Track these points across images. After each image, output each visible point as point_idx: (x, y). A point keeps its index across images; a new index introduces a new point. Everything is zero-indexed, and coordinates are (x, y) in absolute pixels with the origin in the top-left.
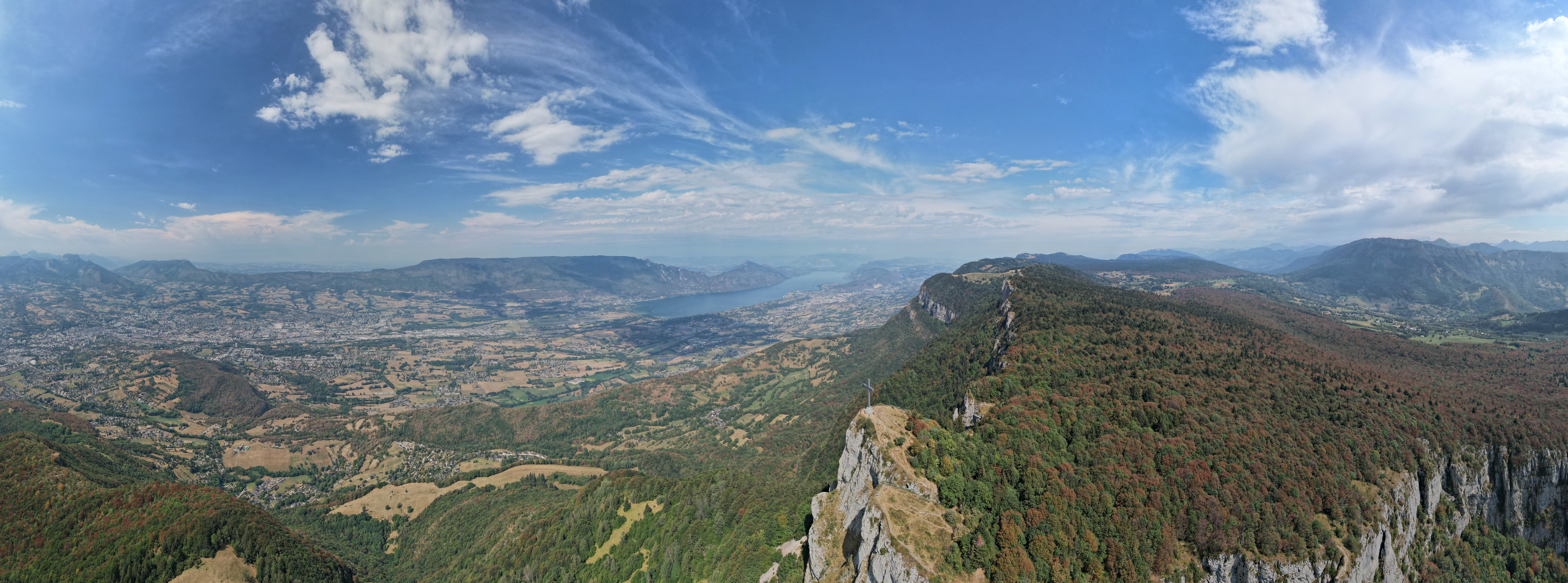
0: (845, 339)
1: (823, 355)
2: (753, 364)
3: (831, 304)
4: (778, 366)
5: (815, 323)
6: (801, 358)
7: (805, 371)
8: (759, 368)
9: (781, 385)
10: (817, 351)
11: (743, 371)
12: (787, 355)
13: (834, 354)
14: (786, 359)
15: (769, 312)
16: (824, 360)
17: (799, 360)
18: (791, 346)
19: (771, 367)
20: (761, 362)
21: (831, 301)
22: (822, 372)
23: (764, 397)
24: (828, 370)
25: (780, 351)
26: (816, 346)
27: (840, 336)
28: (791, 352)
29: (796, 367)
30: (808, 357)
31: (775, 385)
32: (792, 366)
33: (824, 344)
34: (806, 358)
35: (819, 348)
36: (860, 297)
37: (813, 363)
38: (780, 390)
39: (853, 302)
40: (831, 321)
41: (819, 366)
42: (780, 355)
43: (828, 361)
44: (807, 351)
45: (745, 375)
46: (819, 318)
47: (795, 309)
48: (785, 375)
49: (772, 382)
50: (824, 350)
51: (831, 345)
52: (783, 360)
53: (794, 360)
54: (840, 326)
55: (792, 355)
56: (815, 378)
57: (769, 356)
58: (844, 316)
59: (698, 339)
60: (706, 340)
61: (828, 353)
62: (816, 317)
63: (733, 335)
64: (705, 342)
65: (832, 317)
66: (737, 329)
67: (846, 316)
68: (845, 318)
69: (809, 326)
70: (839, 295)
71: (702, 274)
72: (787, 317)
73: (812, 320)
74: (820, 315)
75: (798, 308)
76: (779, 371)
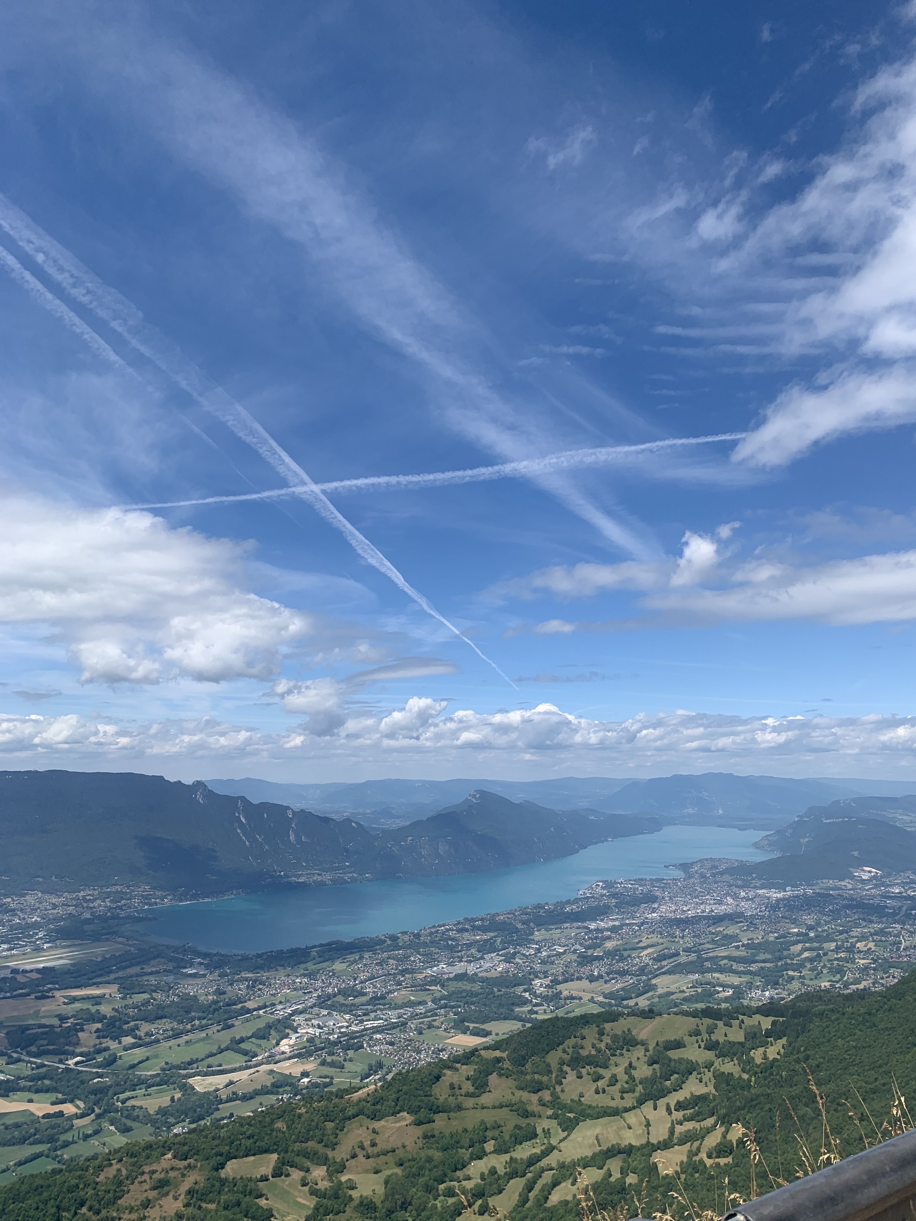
0: (766, 1023)
1: (690, 1069)
2: (468, 1087)
3: (721, 920)
4: (546, 1095)
5: (671, 972)
6: (619, 1071)
7: (632, 1118)
8: (486, 1099)
9: (552, 1160)
10: (674, 1054)
11: (437, 1110)
12: (577, 1062)
13: (730, 1067)
14: (571, 1076)
15: (538, 935)
16: (696, 1087)
17: (614, 1081)
18: (590, 1033)
19: (525, 1095)
20: (493, 1078)
21: (721, 910)
22: (689, 1126)
23: (492, 1202)
24: (710, 1121)
25: (553, 1046)
26: (671, 1036)
27: (750, 1012)
28: (588, 1050)
29: (604, 1101)
30: (643, 1071)
31: (533, 1160)
32: (590, 1098)
33: (697, 1033)
34: (639, 1075)
35: (678, 1045)
37: (664, 1093)
38: (547, 1177)
39: (789, 919)
40: (721, 970)
41: (680, 1106)
42: (553, 1058)
43: (710, 1089)
44: (640, 1052)
45: (440, 1122)
46: (683, 959)
47: (614, 930)
48: (567, 1127)
49: (523, 1152)
50: (695, 1053)
51: (718, 1036)
52: (564, 1075)
53: (598, 1078)
54: (750, 986)
55: (590, 1061)
56: (665, 1145)
57: (520, 1061)
58: (761, 957)
59: (325, 1012)
60: (347, 1017)
61: (709, 1066)
62: (677, 954)
63: (430, 1003)
64: (346, 1024)
65: (724, 958)
66: (443, 986)
67: (769, 956)
68: (764, 961)
69: (654, 982)
70: (743, 894)
71: (353, 824)
72: (590, 952)
73: (664, 963)
74: (687, 950)
75: (621, 927)
76: (550, 1112)
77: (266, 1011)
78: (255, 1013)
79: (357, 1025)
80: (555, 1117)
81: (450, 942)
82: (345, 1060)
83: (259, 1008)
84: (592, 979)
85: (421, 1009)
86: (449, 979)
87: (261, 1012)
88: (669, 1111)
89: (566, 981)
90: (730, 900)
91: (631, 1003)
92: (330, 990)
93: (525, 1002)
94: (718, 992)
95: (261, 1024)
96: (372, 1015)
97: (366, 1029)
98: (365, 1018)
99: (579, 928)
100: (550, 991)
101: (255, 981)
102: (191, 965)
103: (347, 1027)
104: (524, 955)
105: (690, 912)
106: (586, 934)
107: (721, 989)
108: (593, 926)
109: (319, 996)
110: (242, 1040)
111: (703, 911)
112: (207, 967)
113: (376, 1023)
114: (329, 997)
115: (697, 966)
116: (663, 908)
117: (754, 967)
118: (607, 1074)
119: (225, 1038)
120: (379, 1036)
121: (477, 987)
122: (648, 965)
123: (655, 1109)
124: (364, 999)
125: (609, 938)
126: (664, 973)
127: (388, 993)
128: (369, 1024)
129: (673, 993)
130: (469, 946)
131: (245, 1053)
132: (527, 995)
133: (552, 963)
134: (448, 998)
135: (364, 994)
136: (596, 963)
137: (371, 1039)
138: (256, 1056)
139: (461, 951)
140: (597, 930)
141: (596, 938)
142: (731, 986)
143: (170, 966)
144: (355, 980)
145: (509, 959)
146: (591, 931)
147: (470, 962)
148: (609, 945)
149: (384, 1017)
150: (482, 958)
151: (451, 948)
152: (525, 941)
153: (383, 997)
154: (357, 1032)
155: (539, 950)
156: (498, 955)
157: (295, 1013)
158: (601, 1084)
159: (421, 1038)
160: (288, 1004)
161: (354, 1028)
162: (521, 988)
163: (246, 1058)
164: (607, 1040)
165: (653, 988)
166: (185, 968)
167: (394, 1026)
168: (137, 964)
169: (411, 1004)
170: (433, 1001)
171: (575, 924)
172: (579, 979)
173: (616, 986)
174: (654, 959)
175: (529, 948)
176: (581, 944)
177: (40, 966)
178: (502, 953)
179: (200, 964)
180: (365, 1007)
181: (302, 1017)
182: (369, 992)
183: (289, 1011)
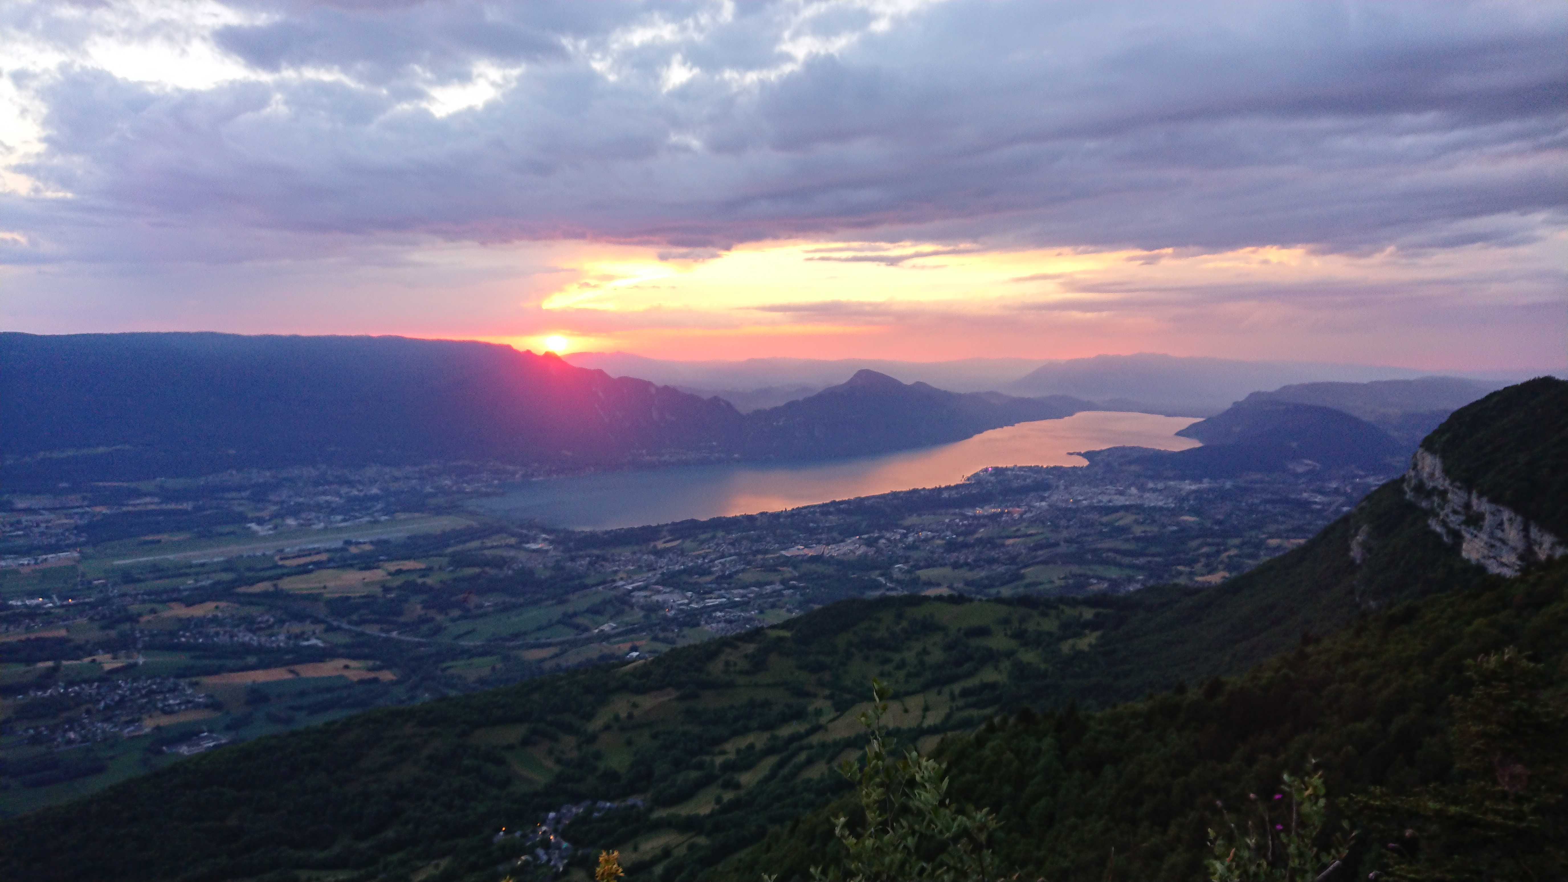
1: (991, 657)
2: (745, 665)
3: (1116, 509)
4: (827, 676)
5: (1045, 562)
6: (910, 656)
7: (911, 702)
8: (761, 677)
9: (815, 739)
10: (974, 642)
12: (866, 644)
13: (1029, 656)
14: (858, 658)
15: (908, 520)
16: (989, 675)
17: (902, 665)
18: (887, 616)
19: (804, 675)
20: (773, 657)
21: (1120, 501)
22: (969, 713)
23: (739, 777)
25: (844, 628)
26: (978, 624)
27: (1076, 602)
28: (881, 633)
30: (937, 656)
31: (794, 739)
33: (1006, 621)
34: (930, 659)
35: (985, 632)
36: (1224, 495)
37: (952, 679)
38: (803, 756)
39: (1193, 511)
40: (1102, 563)
41: (965, 693)
43: (1003, 678)
44: (938, 637)
45: (706, 698)
46: (1063, 548)
47: (993, 517)
48: (841, 708)
49: (788, 730)
50: (999, 642)
52: (850, 657)
53: (887, 661)
55: (881, 644)
57: (805, 641)
58: (1153, 550)
59: (668, 590)
60: (689, 594)
61: (1010, 654)
62: (1056, 544)
63: (778, 584)
64: (686, 601)
65: (1109, 550)
66: (795, 567)
67: (1159, 550)
68: (1154, 555)
69: (1023, 571)
70: (1151, 485)
71: (722, 403)
72: (961, 539)
73: (1040, 553)
74: (1068, 541)
75: (1001, 514)
76: (827, 692)
77: (606, 587)
78: (594, 589)
79: (697, 603)
80: (831, 697)
81: (811, 525)
82: (678, 636)
83: (598, 585)
84: (956, 566)
85: (769, 589)
86: (802, 561)
87: (600, 588)
88: (953, 698)
89: (927, 567)
90: (1133, 490)
91: (993, 591)
92: (676, 568)
93: (877, 586)
94: (1092, 584)
95: (597, 599)
96: (717, 593)
97: (705, 607)
98: (707, 596)
99: (955, 514)
100: (908, 576)
101: (598, 557)
102: (535, 540)
103: (688, 604)
104: (888, 540)
105: (1084, 502)
106: (960, 521)
107: (1095, 581)
108: (970, 513)
109: (663, 574)
110: (575, 614)
111: (1100, 501)
112: (551, 542)
113: (717, 602)
114: (674, 574)
115: (1078, 558)
116: (1055, 498)
117: (1142, 561)
118: (897, 657)
119: (557, 612)
120: (719, 614)
121: (831, 570)
122: (1020, 554)
123: (939, 693)
124: (708, 578)
125: (984, 526)
126: (1038, 563)
127: (737, 572)
128: (710, 602)
129: (1041, 584)
130: (830, 529)
131: (577, 627)
132: (882, 580)
133: (917, 548)
134: (799, 579)
135: (710, 573)
136: (965, 551)
137: (710, 616)
138: (587, 629)
139: (821, 533)
140: (975, 517)
141: (970, 525)
142: (1110, 580)
143: (513, 541)
144: (704, 558)
145: (870, 543)
146: (966, 517)
147: (828, 544)
148: (982, 532)
149: (728, 596)
150: (842, 541)
151: (811, 532)
152: (891, 526)
153: (730, 576)
154: (697, 609)
155: (905, 536)
156: (860, 539)
157: (635, 589)
158: (888, 668)
159: (761, 617)
160: (630, 581)
161: (694, 606)
162: (878, 572)
163: (576, 632)
164: (904, 624)
165: (1022, 577)
166: (528, 542)
167: (734, 605)
168: (479, 538)
169: (760, 584)
170: (783, 582)
171: (951, 511)
172: (943, 565)
173: (980, 574)
174: (1029, 548)
175: (895, 532)
176: (953, 532)
177: (374, 538)
178: (866, 536)
179: (545, 540)
180: (710, 586)
181: (643, 593)
182: (716, 571)
183: (630, 587)
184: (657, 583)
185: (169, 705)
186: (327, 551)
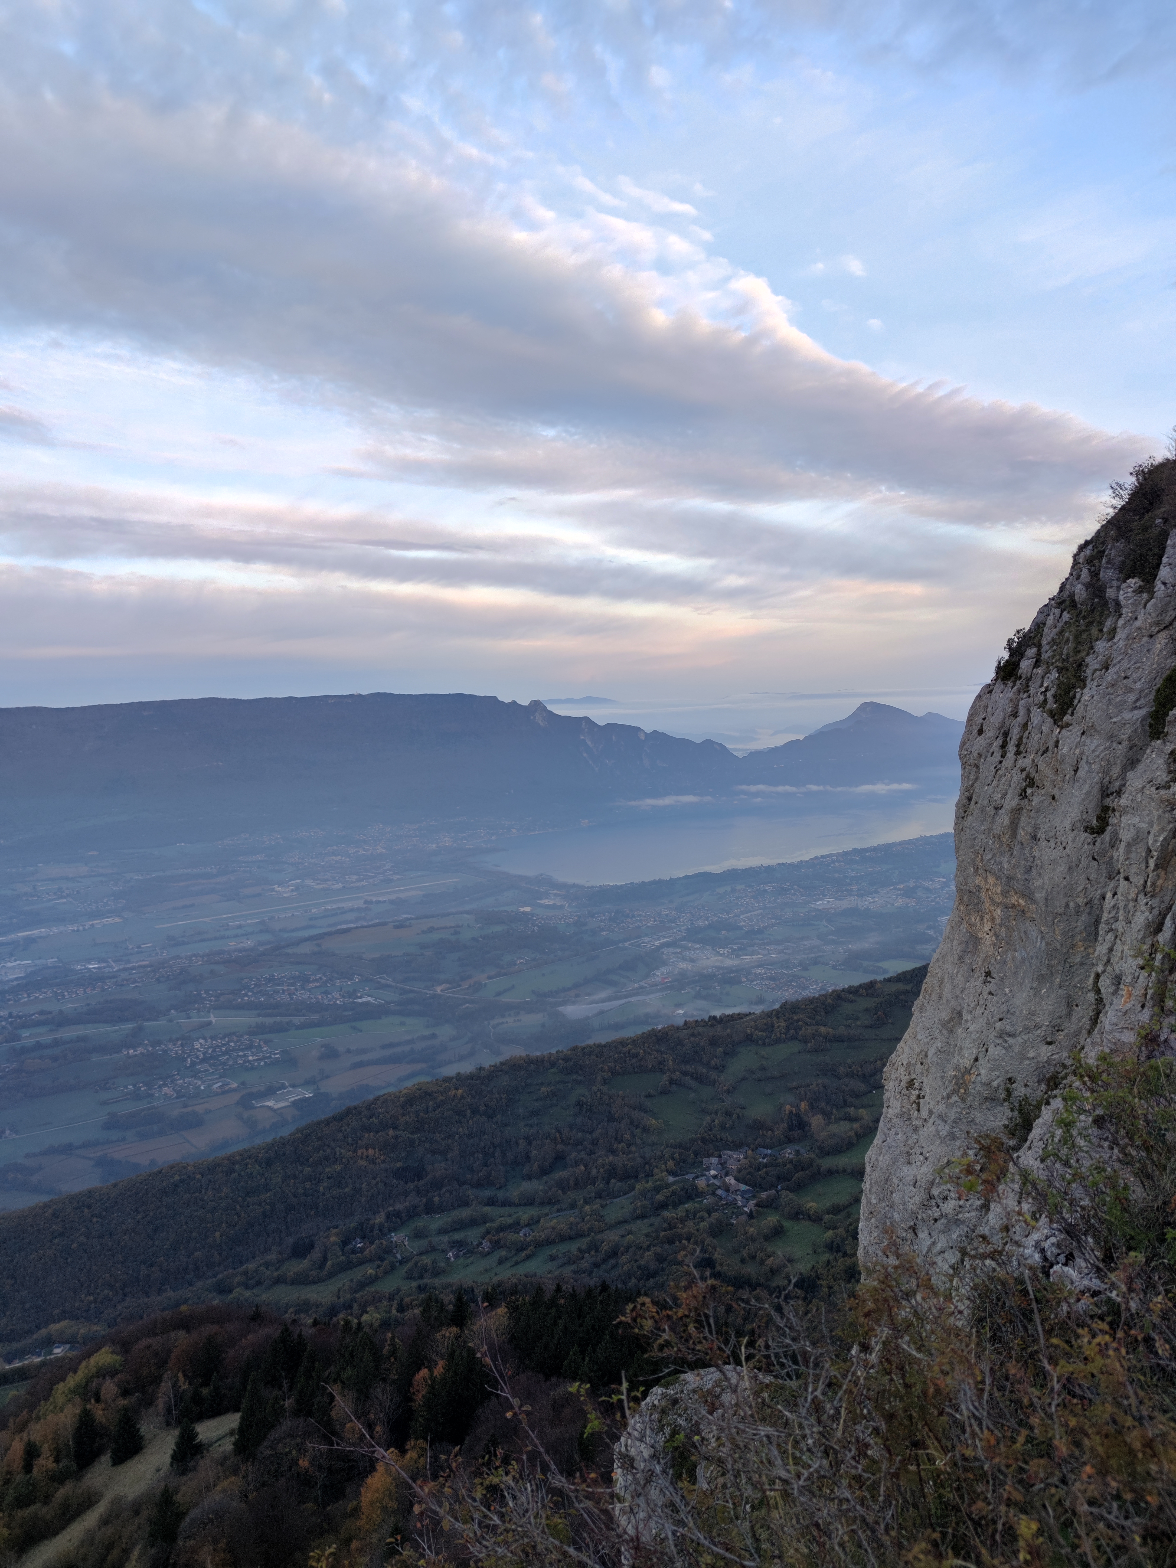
59: (696, 946)
60: (721, 950)
63: (815, 939)
64: (720, 958)
66: (830, 921)
71: (715, 746)
77: (632, 943)
78: (620, 945)
79: (733, 960)
81: (836, 874)
82: (723, 994)
83: (625, 941)
85: (806, 945)
86: (836, 914)
87: (627, 944)
92: (701, 923)
95: (627, 955)
96: (749, 950)
97: (743, 964)
98: (741, 953)
101: (616, 912)
102: (547, 896)
103: (723, 962)
109: (688, 929)
110: (608, 972)
112: (563, 898)
113: (754, 958)
114: (700, 930)
119: (590, 969)
121: (870, 923)
124: (738, 934)
127: (767, 927)
130: (859, 880)
131: (615, 984)
134: (835, 933)
135: (738, 928)
137: (750, 974)
138: (624, 987)
139: (850, 884)
143: (524, 896)
144: (728, 913)
145: (909, 893)
147: (861, 896)
149: (763, 952)
150: (876, 892)
151: (839, 883)
153: (760, 931)
154: (734, 966)
156: (895, 889)
157: (663, 945)
159: (807, 974)
160: (655, 937)
161: (730, 963)
162: (924, 925)
163: (614, 989)
166: (541, 899)
167: (775, 962)
168: (492, 894)
169: (795, 940)
170: (820, 937)
175: (934, 881)
177: (393, 897)
178: (901, 886)
179: (555, 895)
180: (741, 941)
181: (671, 950)
182: (744, 926)
183: (657, 943)
184: (684, 939)
185: (249, 1061)
186: (352, 910)
